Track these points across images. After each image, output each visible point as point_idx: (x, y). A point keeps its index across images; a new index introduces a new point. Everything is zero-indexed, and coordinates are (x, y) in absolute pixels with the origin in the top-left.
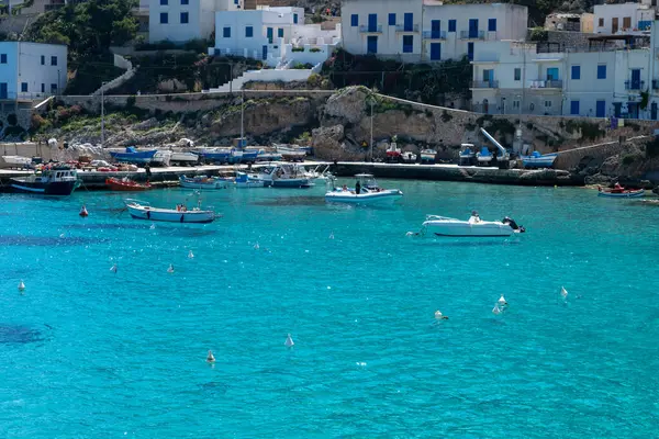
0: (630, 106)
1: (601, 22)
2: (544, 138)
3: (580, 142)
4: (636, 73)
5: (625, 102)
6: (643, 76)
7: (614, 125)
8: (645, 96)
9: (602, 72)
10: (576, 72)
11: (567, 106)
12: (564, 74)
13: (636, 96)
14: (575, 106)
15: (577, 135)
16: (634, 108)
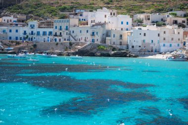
0: (24, 38)
1: (5, 20)
2: (5, 44)
3: (16, 45)
4: (25, 32)
5: (23, 37)
6: (27, 32)
7: (23, 42)
8: (27, 36)
9: (17, 31)
10: (10, 31)
11: (8, 38)
12: (7, 31)
13: (25, 36)
14: (10, 38)
15: (14, 44)
16: (25, 39)
